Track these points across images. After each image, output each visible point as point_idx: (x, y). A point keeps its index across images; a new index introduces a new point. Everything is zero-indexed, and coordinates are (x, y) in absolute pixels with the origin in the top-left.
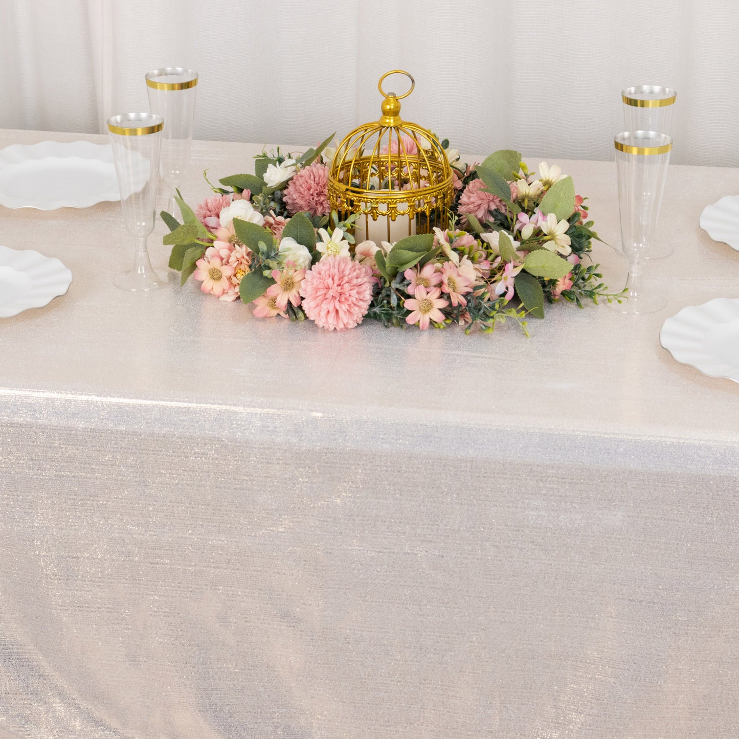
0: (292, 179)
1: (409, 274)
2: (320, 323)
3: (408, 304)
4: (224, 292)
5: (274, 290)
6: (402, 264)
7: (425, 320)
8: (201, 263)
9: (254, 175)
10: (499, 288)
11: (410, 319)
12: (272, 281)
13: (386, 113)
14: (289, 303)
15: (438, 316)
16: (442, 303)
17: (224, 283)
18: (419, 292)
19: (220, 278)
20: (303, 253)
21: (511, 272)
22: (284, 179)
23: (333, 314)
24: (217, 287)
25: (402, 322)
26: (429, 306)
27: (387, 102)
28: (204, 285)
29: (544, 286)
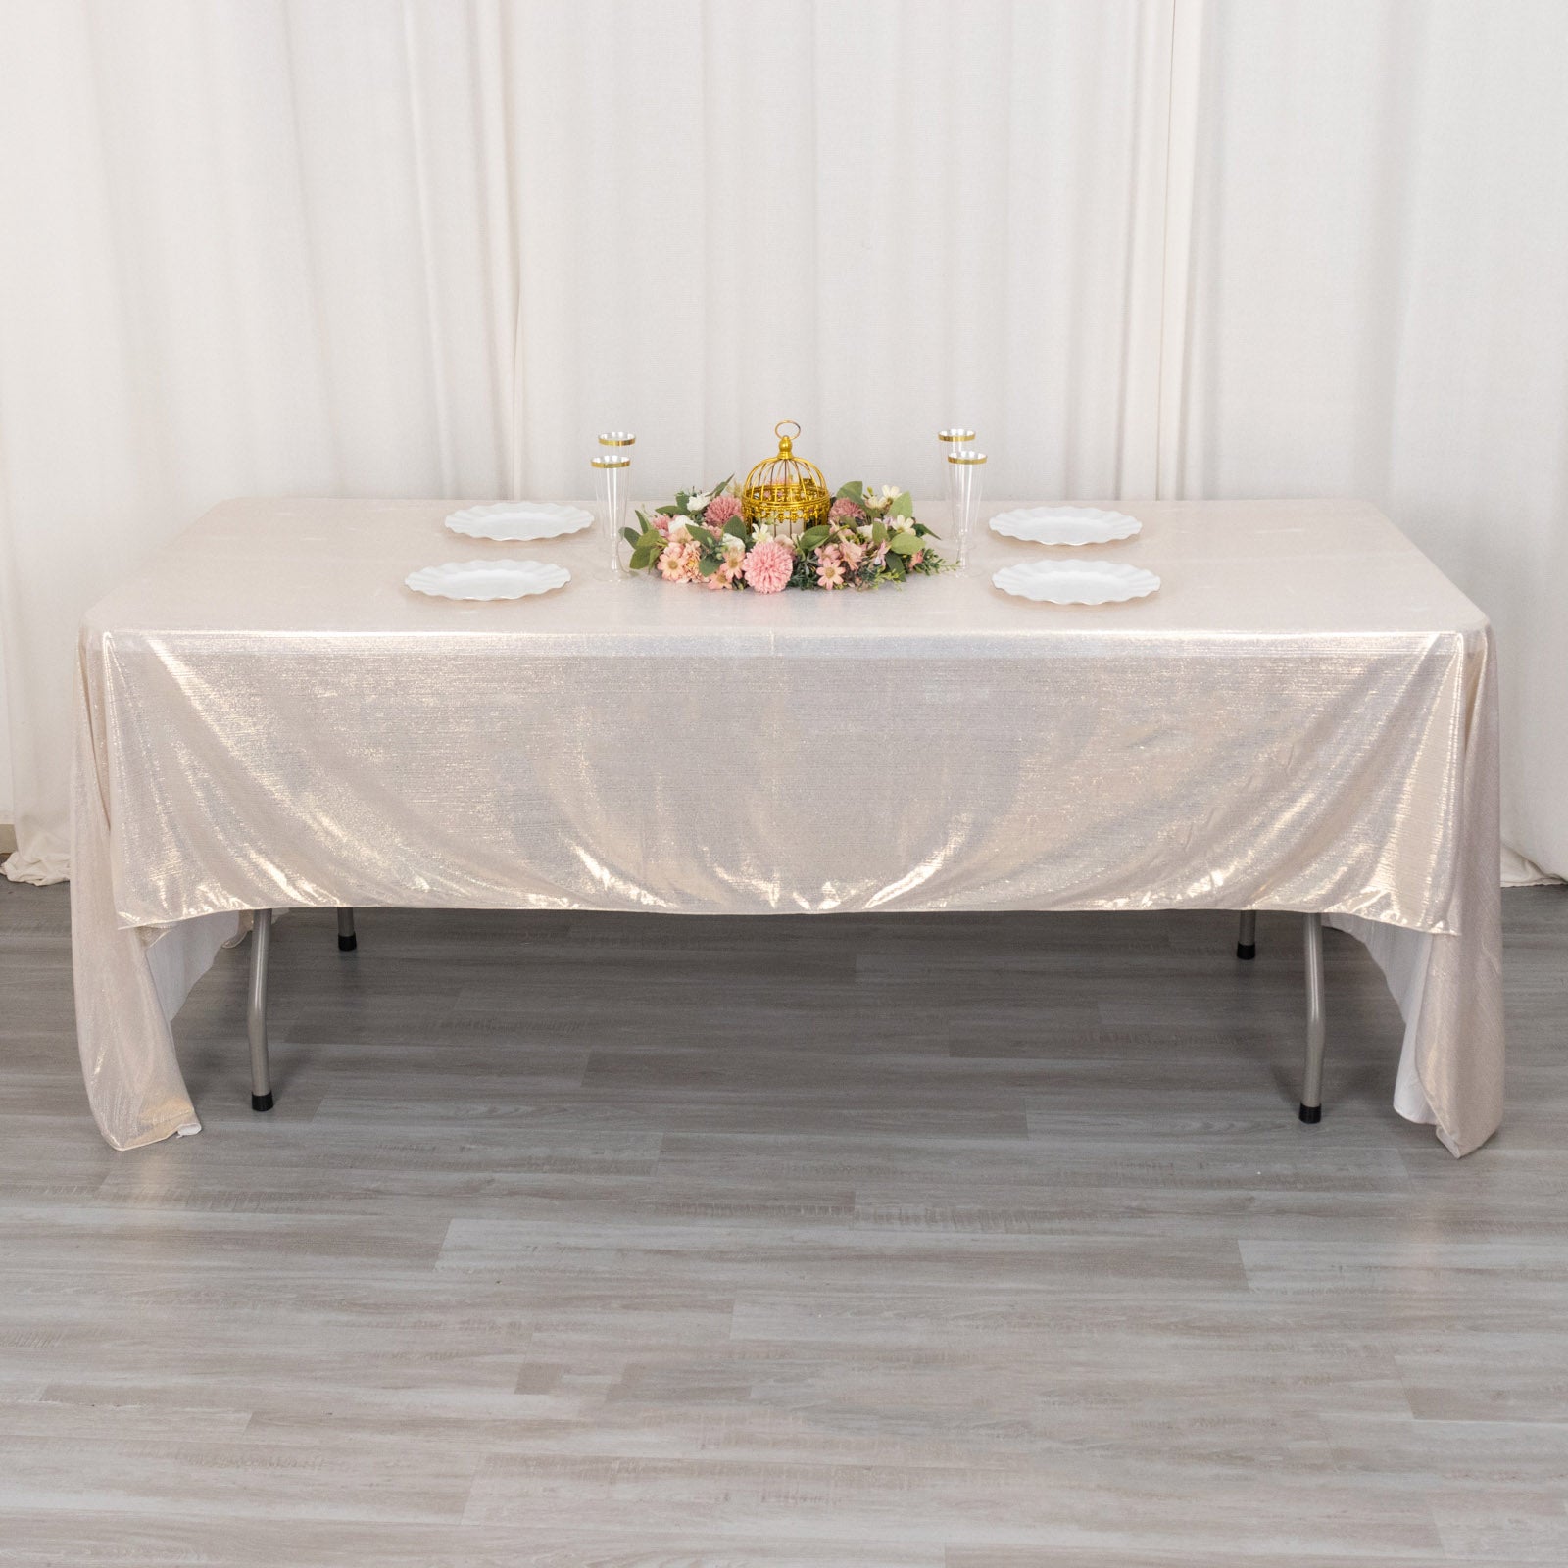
0: (708, 505)
1: (818, 551)
2: (759, 588)
3: (820, 571)
4: (680, 577)
5: (724, 566)
6: (810, 546)
7: (830, 584)
8: (662, 557)
9: (676, 505)
10: (877, 561)
11: (821, 582)
12: (722, 561)
13: (782, 450)
14: (734, 577)
15: (838, 580)
16: (842, 571)
17: (680, 571)
18: (827, 563)
19: (676, 568)
20: (739, 544)
21: (884, 550)
22: (705, 505)
23: (768, 580)
24: (675, 574)
25: (816, 586)
26: (831, 574)
27: (783, 441)
28: (664, 573)
29: (903, 560)
